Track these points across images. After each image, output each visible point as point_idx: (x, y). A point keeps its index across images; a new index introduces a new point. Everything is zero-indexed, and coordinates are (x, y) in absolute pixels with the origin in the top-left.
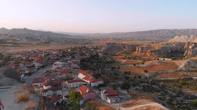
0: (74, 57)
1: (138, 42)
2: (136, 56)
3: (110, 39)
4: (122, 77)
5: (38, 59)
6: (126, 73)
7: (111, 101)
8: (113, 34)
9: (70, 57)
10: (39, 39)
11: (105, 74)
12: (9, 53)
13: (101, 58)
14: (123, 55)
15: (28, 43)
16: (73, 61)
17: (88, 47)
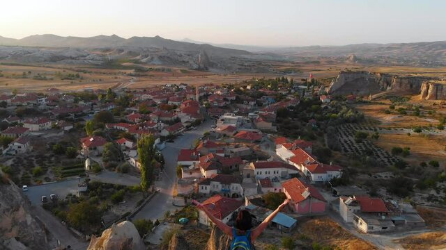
0: (260, 105)
1: (421, 69)
2: (421, 107)
3: (348, 62)
4: (386, 160)
5: (188, 105)
6: (397, 151)
7: (369, 228)
8: (353, 48)
9: (253, 103)
10: (186, 60)
11: (340, 150)
12: (126, 90)
13: (326, 108)
14: (384, 104)
15: (163, 70)
16: (260, 112)
17: (292, 80)
